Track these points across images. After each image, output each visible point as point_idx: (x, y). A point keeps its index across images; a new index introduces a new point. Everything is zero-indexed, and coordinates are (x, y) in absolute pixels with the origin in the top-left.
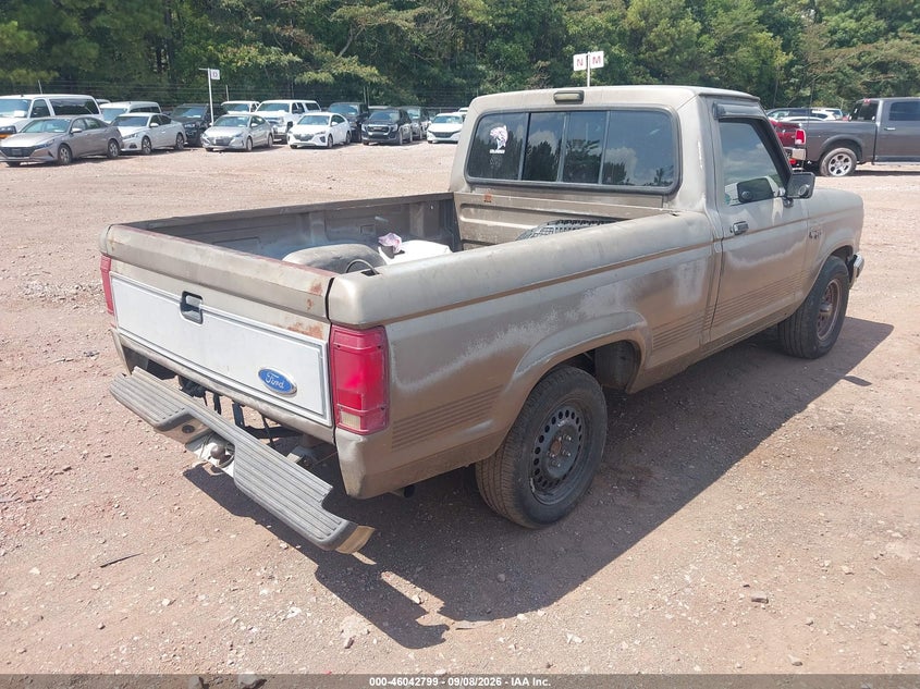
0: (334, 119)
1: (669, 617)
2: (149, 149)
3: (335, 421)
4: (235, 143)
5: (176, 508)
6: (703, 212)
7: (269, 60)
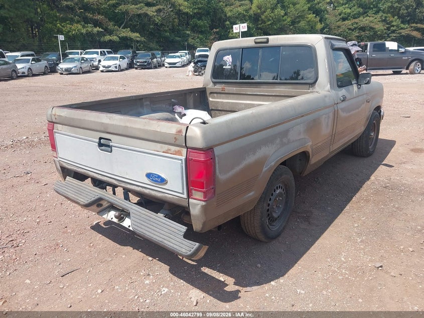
0: (121, 58)
1: (340, 277)
2: (31, 74)
3: (189, 196)
4: (73, 70)
5: (92, 245)
6: (329, 91)
7: (87, 30)
